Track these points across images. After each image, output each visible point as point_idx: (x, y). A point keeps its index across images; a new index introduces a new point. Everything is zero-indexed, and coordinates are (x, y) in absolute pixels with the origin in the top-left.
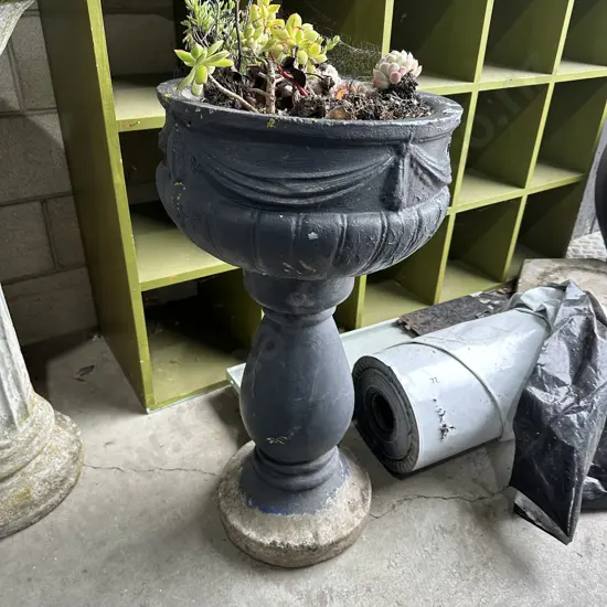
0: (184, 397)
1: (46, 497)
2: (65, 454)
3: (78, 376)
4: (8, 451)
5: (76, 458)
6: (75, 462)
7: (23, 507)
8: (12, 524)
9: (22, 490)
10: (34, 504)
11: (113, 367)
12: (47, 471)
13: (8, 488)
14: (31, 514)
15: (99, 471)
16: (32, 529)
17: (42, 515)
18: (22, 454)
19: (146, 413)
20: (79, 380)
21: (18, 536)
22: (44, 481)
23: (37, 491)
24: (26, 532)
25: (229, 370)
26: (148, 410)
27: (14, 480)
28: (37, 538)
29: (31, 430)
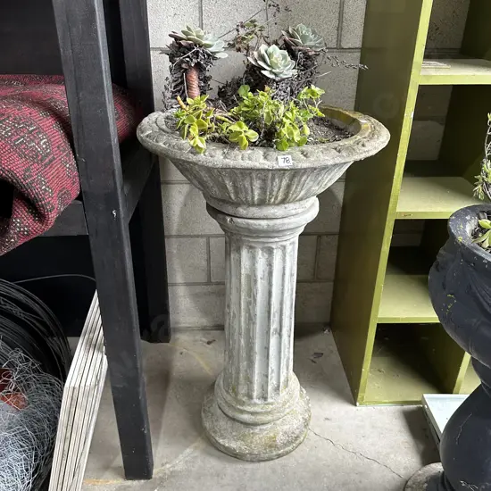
0: (386, 403)
1: (285, 445)
2: (300, 417)
3: (312, 358)
4: (271, 406)
5: (306, 424)
6: (305, 426)
7: (270, 446)
8: (262, 455)
9: (272, 435)
10: (276, 447)
11: (336, 358)
12: (288, 426)
13: (265, 430)
14: (275, 453)
15: (317, 438)
16: (271, 463)
17: (279, 456)
18: (279, 412)
19: (356, 405)
20: (313, 361)
21: (262, 464)
22: (285, 433)
23: (280, 439)
24: (267, 463)
25: (425, 396)
26: (358, 404)
27: (269, 426)
28: (274, 471)
29: (286, 397)
